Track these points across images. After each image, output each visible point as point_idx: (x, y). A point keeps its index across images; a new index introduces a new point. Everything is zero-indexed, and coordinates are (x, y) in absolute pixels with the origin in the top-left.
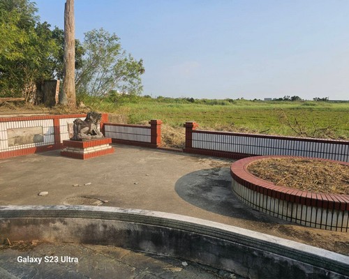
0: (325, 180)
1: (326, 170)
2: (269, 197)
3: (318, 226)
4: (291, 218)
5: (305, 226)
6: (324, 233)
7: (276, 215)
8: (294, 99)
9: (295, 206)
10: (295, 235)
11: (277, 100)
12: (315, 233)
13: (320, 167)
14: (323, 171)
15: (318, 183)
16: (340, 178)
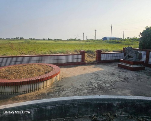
0: (31, 72)
1: (32, 68)
2: (6, 87)
3: (30, 92)
4: (18, 92)
5: (24, 94)
6: (32, 93)
7: (10, 94)
8: (21, 38)
9: (19, 87)
10: (20, 99)
11: (13, 39)
12: (28, 95)
13: (29, 67)
14: (31, 68)
15: (29, 74)
16: (37, 70)
